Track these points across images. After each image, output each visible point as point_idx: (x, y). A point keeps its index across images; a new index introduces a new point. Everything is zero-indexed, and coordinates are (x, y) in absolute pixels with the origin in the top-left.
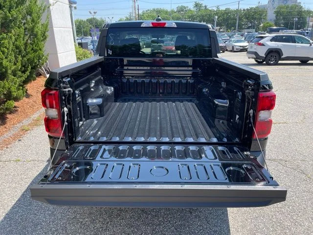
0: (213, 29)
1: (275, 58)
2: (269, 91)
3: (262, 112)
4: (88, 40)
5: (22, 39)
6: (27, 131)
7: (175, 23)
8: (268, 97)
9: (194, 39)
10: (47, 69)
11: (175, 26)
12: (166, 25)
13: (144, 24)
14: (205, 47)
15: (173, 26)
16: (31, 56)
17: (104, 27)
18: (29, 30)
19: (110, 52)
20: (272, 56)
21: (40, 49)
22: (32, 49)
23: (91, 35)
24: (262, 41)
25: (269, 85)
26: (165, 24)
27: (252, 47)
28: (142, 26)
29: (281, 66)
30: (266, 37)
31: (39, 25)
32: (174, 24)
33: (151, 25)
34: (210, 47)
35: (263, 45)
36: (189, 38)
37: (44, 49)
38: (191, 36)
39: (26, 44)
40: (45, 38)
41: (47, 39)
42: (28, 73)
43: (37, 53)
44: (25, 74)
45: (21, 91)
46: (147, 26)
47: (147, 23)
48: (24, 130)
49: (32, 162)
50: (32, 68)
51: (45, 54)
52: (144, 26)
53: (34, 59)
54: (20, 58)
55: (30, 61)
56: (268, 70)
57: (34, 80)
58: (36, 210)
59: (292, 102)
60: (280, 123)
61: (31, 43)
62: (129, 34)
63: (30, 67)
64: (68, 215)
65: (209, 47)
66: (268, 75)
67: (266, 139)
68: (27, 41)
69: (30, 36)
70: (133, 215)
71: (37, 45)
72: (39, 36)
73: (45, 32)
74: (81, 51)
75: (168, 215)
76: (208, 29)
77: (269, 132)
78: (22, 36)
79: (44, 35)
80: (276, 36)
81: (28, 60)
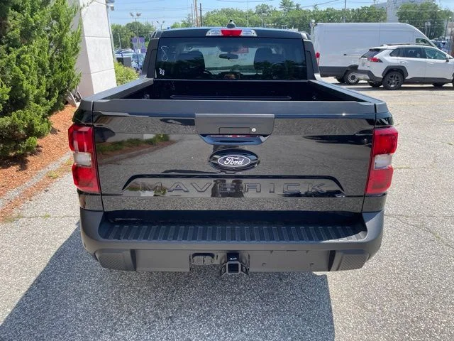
0: (309, 38)
1: (396, 79)
2: (389, 127)
3: (379, 156)
4: (129, 53)
5: (46, 52)
6: (55, 178)
7: (255, 30)
8: (387, 135)
9: (281, 53)
10: (77, 95)
11: (255, 35)
12: (242, 34)
13: (210, 31)
14: (297, 64)
15: (252, 35)
16: (58, 76)
17: (153, 37)
18: (55, 41)
19: (162, 72)
20: (392, 77)
21: (71, 67)
22: (60, 66)
23: (132, 47)
24: (377, 56)
25: (388, 118)
26: (240, 31)
27: (363, 64)
28: (207, 34)
29: (405, 91)
30: (383, 50)
31: (69, 34)
32: (253, 31)
33: (221, 34)
34: (304, 64)
35: (379, 61)
36: (274, 51)
37: (75, 67)
38: (277, 49)
39: (51, 60)
40: (77, 52)
41: (80, 53)
42: (55, 99)
43: (67, 72)
44: (50, 101)
45: (45, 125)
46: (214, 35)
47: (215, 30)
48: (51, 178)
49: (67, 218)
50: (59, 94)
51: (77, 73)
52: (210, 35)
53: (62, 80)
54: (44, 79)
55: (58, 83)
56: (386, 97)
57: (61, 110)
58: (79, 276)
59: (419, 140)
60: (400, 168)
61: (57, 59)
62: (188, 46)
63: (57, 92)
64: (121, 282)
65: (302, 64)
66: (387, 103)
67: (385, 194)
68: (52, 55)
69: (57, 48)
70: (206, 283)
71: (67, 61)
72: (69, 49)
73: (76, 44)
74: (122, 69)
75: (251, 282)
76: (301, 39)
77: (388, 185)
78: (46, 49)
79: (76, 48)
80: (398, 49)
81: (54, 81)
